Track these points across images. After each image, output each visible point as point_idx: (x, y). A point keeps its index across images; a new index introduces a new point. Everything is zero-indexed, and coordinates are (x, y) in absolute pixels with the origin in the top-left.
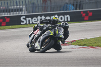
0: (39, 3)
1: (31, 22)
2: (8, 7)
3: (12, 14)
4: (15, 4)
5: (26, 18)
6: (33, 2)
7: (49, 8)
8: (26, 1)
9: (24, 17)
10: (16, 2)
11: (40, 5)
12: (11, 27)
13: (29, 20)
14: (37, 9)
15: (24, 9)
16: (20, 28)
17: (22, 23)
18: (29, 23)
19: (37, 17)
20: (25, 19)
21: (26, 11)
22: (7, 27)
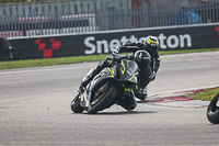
0: (125, 7)
1: (106, 51)
2: (57, 16)
3: (66, 32)
4: (72, 10)
5: (96, 40)
6: (110, 5)
7: (146, 19)
8: (95, 4)
9: (92, 39)
10: (75, 6)
11: (125, 12)
12: (63, 59)
13: (103, 46)
14: (120, 21)
15: (92, 20)
16: (83, 62)
17: (87, 52)
18: (103, 52)
19: (119, 39)
20: (94, 43)
21: (97, 24)
22: (54, 59)
